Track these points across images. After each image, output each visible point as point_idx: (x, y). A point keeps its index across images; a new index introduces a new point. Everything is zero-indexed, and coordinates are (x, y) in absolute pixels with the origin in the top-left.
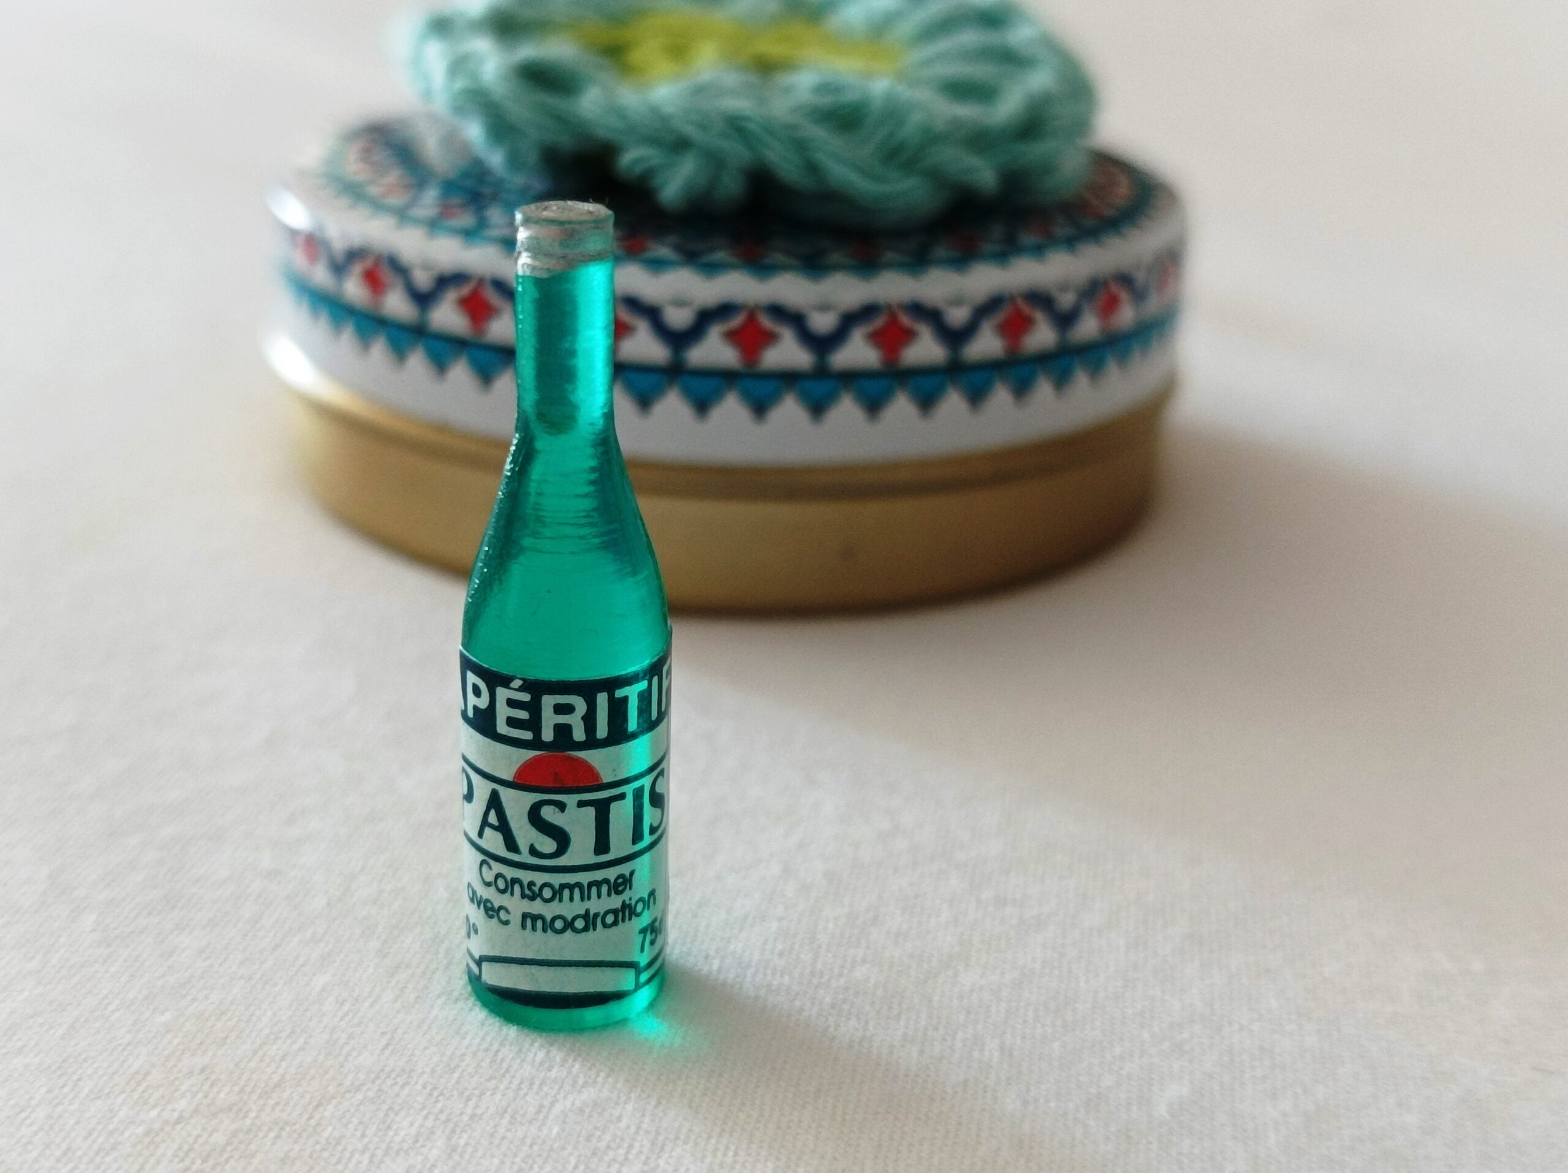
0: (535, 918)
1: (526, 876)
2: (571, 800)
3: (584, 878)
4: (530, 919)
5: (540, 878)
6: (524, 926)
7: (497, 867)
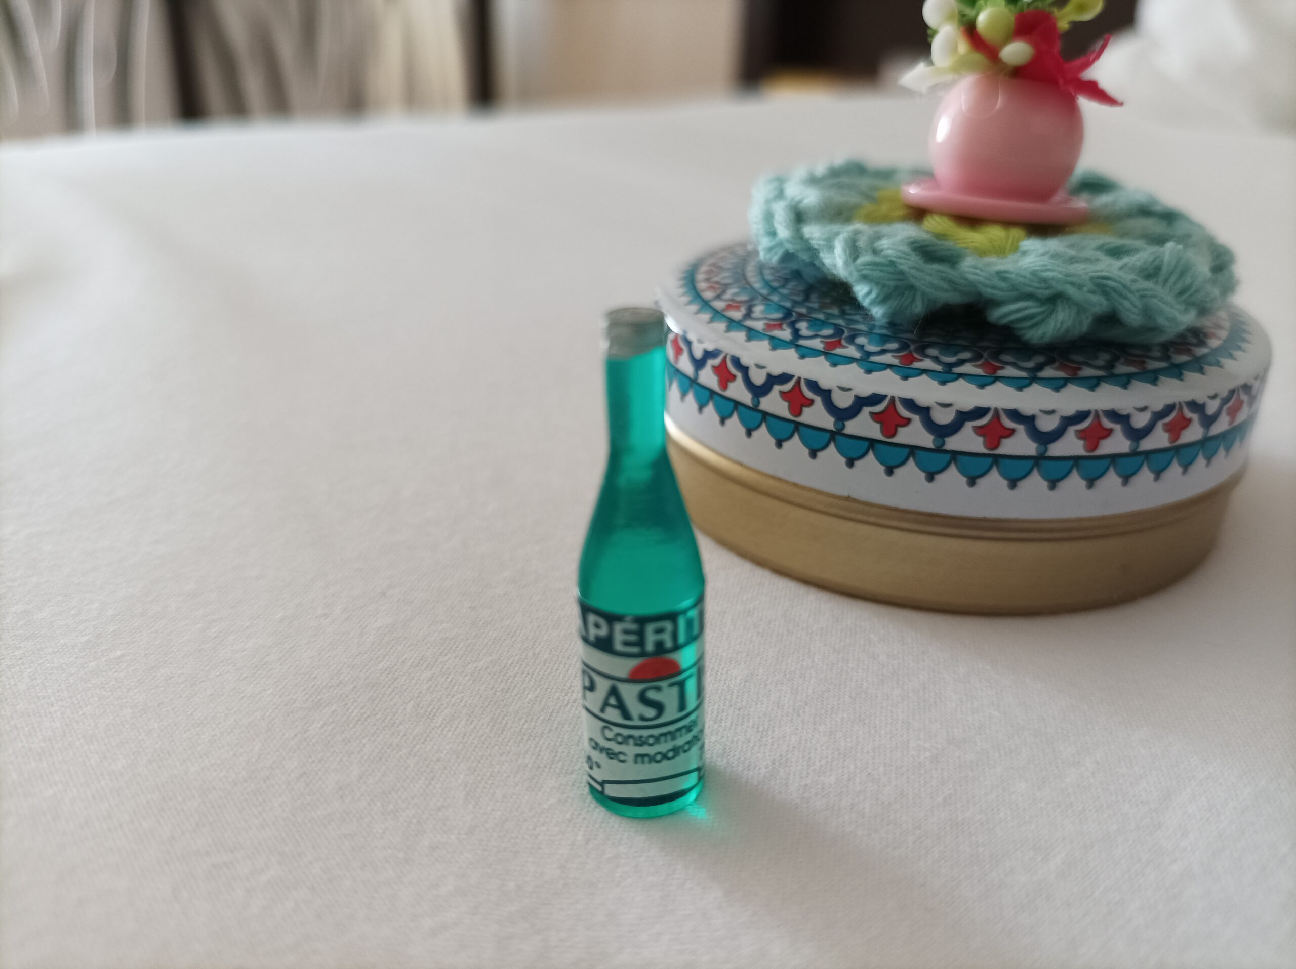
0: (643, 756)
1: (636, 733)
2: (664, 684)
3: (672, 728)
4: (639, 757)
5: (645, 733)
6: (636, 762)
7: (617, 730)
